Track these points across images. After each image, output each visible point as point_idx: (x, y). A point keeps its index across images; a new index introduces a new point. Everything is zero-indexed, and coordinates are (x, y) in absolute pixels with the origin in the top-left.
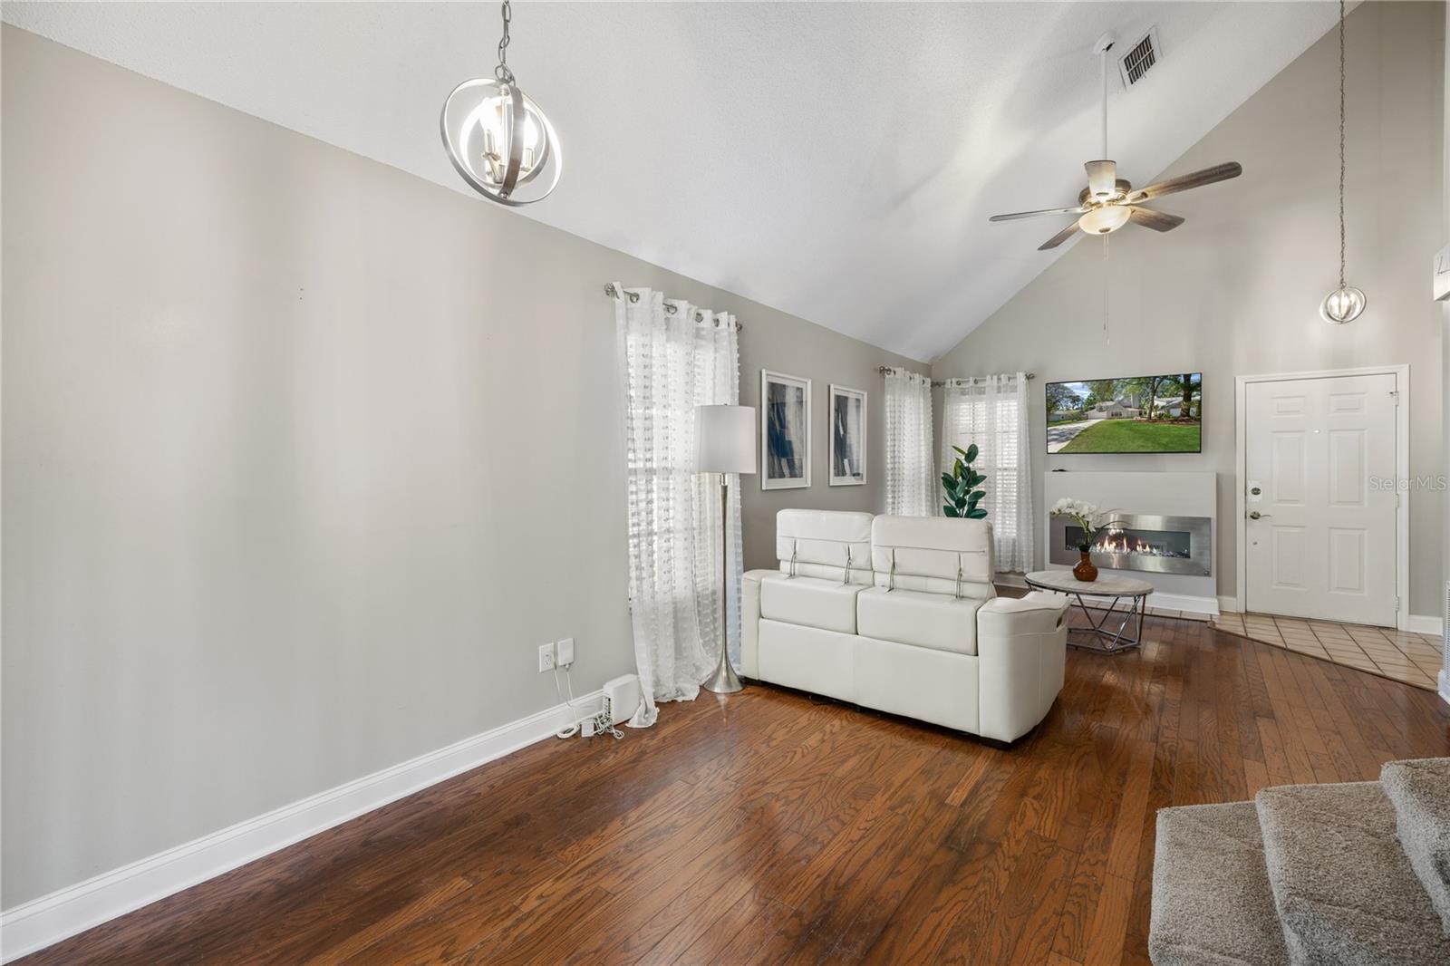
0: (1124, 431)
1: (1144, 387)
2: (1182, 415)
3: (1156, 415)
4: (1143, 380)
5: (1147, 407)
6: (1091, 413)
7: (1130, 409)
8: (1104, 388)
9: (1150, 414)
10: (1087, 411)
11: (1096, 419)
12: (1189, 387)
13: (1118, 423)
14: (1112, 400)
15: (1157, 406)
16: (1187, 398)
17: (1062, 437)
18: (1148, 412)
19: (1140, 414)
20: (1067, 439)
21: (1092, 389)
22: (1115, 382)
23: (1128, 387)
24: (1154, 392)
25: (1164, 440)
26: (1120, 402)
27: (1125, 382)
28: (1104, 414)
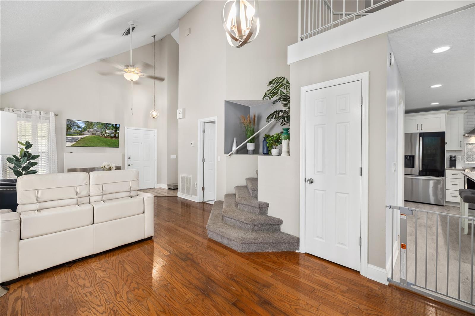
0: (96, 139)
1: (103, 126)
2: (114, 136)
3: (106, 135)
4: (103, 124)
5: (104, 132)
6: (84, 132)
7: (99, 133)
8: (90, 125)
9: (105, 135)
10: (83, 131)
11: (86, 135)
12: (116, 128)
13: (94, 137)
14: (93, 129)
15: (107, 133)
16: (116, 131)
17: (72, 140)
18: (104, 134)
19: (102, 135)
20: (75, 141)
21: (85, 124)
22: (94, 123)
23: (98, 125)
24: (106, 128)
25: (109, 143)
26: (95, 130)
27: (98, 124)
28: (90, 133)
